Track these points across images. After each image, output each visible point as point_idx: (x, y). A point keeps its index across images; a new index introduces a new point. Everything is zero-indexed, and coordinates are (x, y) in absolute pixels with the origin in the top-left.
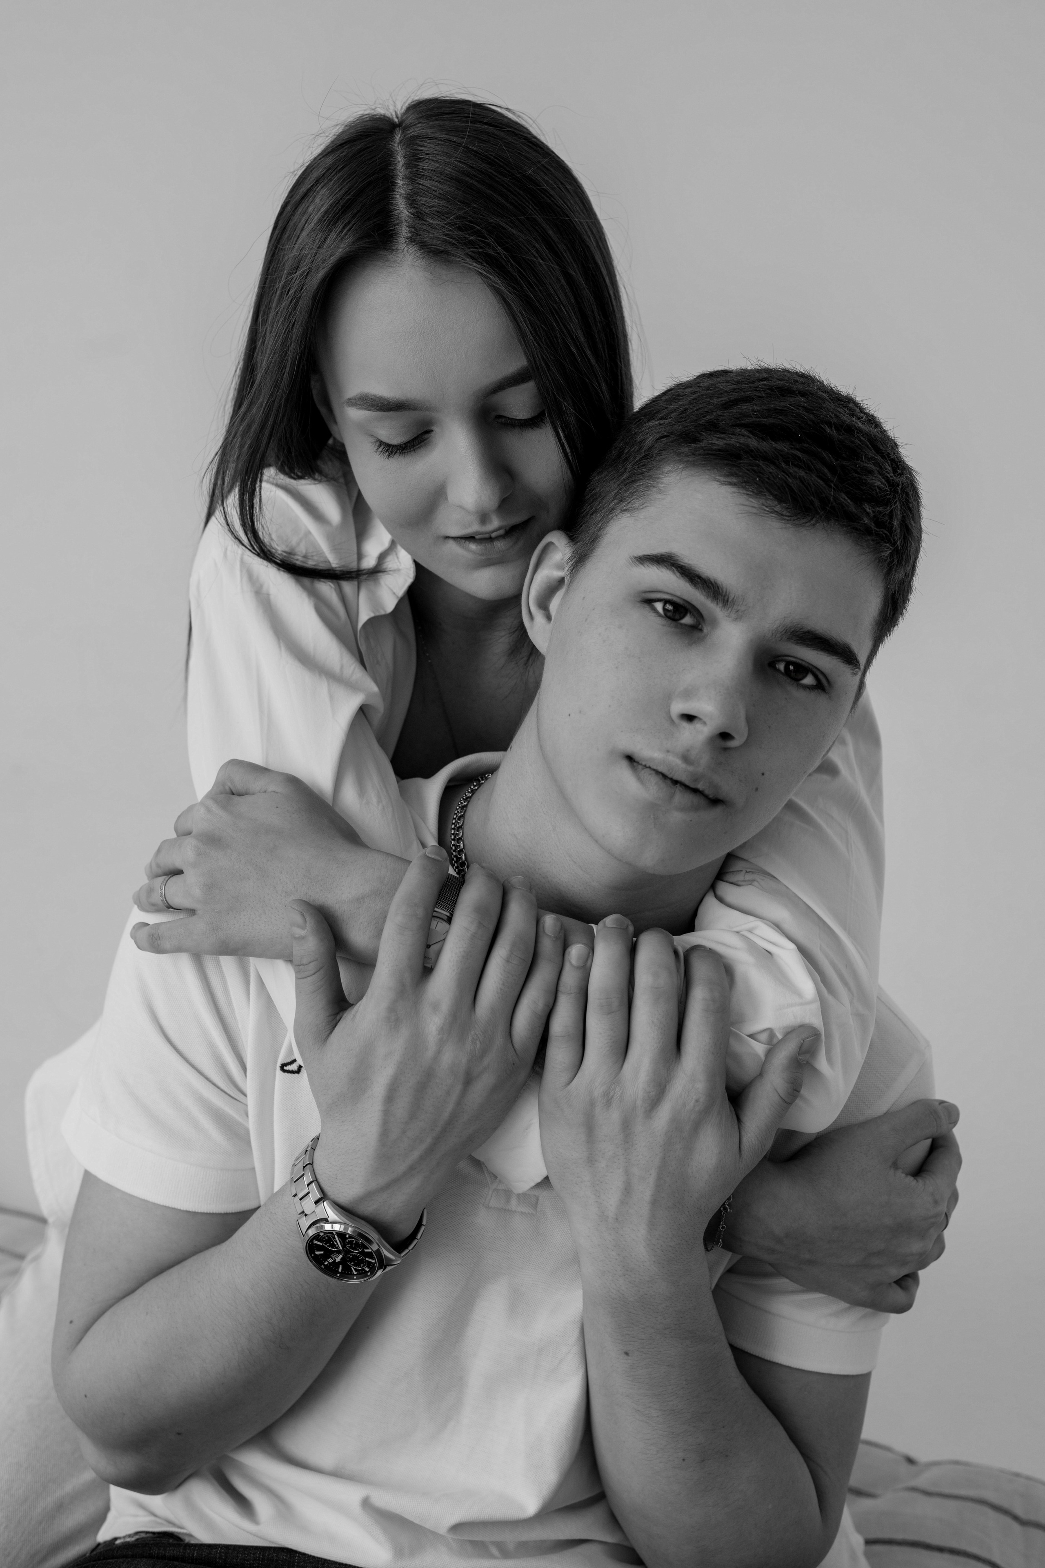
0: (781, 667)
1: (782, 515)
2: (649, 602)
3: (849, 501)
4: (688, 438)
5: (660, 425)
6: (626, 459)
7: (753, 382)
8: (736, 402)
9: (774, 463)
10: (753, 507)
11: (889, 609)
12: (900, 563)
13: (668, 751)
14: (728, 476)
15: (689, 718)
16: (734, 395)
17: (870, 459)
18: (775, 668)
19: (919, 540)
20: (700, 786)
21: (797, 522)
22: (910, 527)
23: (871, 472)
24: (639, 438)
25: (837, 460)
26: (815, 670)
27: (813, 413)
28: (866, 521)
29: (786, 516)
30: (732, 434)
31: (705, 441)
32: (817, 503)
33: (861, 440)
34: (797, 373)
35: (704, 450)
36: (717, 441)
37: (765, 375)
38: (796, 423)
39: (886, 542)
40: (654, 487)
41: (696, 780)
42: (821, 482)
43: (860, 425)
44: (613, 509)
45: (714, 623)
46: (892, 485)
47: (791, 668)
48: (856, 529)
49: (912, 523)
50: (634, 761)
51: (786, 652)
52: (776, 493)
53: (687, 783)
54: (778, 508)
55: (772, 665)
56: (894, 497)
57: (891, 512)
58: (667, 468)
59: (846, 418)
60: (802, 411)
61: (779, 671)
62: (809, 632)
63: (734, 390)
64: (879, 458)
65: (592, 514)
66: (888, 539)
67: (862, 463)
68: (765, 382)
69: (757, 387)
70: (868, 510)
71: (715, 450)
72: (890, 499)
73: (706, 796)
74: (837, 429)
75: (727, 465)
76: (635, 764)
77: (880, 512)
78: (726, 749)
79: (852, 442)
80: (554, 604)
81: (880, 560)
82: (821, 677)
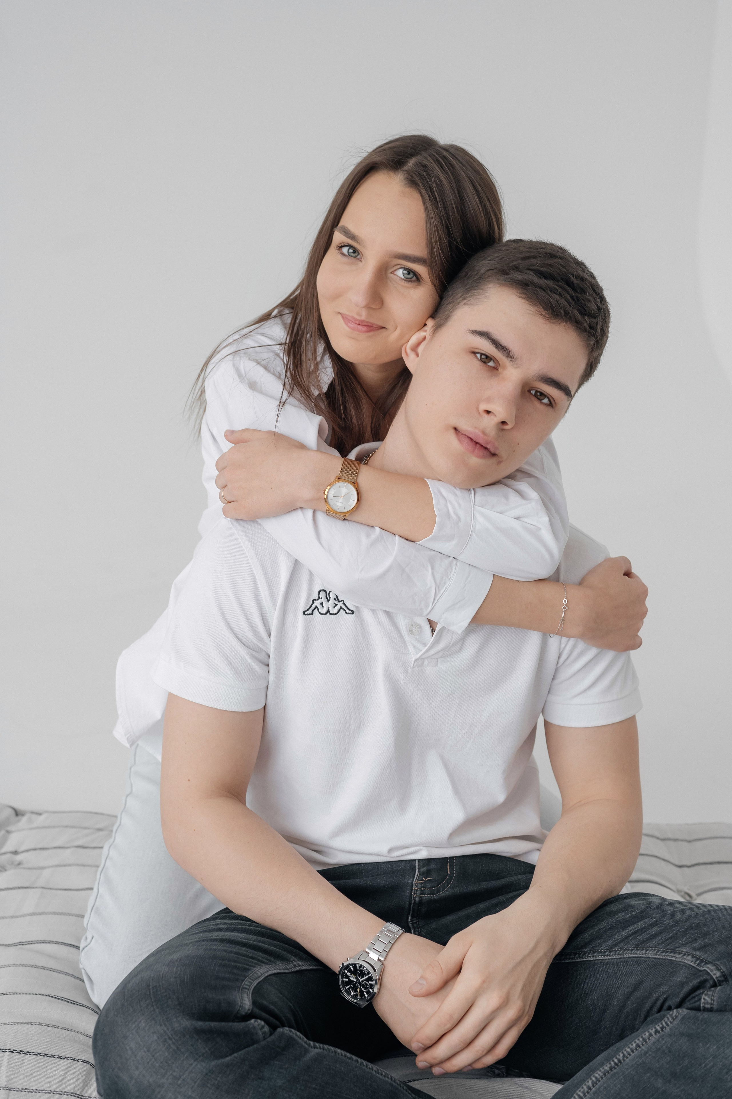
0: (533, 392)
1: (545, 316)
2: (474, 353)
3: (578, 314)
4: (504, 272)
5: (489, 263)
6: (469, 278)
7: (537, 249)
8: (528, 258)
9: (544, 290)
10: (531, 311)
11: (588, 370)
12: (597, 348)
13: (476, 428)
14: (521, 294)
15: (488, 412)
16: (528, 254)
17: (590, 295)
18: (530, 392)
19: (607, 338)
20: (488, 447)
21: (552, 321)
22: (605, 330)
23: (590, 301)
24: (477, 268)
25: (574, 293)
26: (549, 397)
27: (565, 268)
28: (585, 325)
29: (547, 317)
30: (525, 273)
31: (512, 275)
32: (563, 313)
33: (587, 285)
34: (558, 247)
35: (511, 279)
36: (518, 276)
37: (543, 246)
38: (557, 272)
39: (593, 337)
40: (483, 294)
41: (487, 443)
42: (567, 304)
43: (587, 277)
44: (459, 302)
45: (505, 367)
46: (600, 309)
47: (538, 394)
48: (580, 328)
49: (606, 329)
50: (457, 430)
51: (537, 386)
52: (544, 305)
53: (483, 444)
54: (543, 313)
55: (529, 391)
56: (599, 315)
57: (597, 322)
58: (491, 285)
59: (581, 274)
60: (560, 267)
61: (532, 394)
62: (550, 378)
63: (528, 251)
64: (594, 294)
65: (447, 305)
66: (594, 335)
67: (586, 296)
68: (543, 250)
69: (539, 252)
70: (587, 320)
71: (516, 280)
72: (597, 316)
73: (490, 452)
74: (576, 278)
75: (522, 288)
76: (458, 432)
77: (592, 321)
78: (503, 430)
79: (583, 285)
80: (420, 349)
81: (588, 345)
82: (552, 400)
